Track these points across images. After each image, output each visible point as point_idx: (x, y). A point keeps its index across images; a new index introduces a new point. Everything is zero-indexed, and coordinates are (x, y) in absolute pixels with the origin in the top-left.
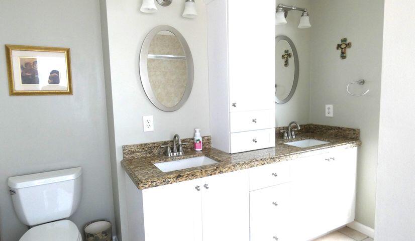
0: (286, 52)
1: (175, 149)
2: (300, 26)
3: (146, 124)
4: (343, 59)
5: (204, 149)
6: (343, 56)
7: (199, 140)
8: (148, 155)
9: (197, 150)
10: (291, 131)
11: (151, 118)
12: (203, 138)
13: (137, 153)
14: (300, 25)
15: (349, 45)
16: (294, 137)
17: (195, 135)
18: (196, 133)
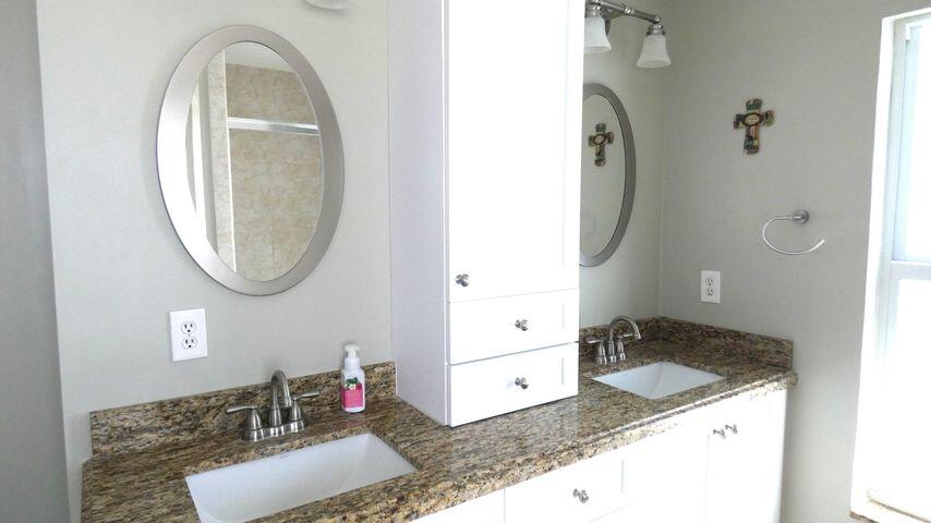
0: (600, 128)
1: (276, 415)
2: (642, 62)
3: (178, 336)
4: (752, 153)
5: (372, 407)
6: (751, 146)
7: (354, 381)
8: (185, 437)
9: (348, 410)
10: (616, 340)
11: (198, 316)
12: (368, 370)
13: (145, 435)
14: (642, 57)
15: (767, 118)
16: (622, 356)
17: (343, 366)
18: (347, 360)
